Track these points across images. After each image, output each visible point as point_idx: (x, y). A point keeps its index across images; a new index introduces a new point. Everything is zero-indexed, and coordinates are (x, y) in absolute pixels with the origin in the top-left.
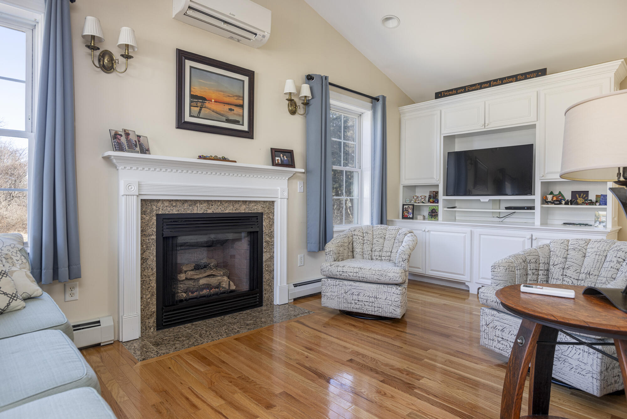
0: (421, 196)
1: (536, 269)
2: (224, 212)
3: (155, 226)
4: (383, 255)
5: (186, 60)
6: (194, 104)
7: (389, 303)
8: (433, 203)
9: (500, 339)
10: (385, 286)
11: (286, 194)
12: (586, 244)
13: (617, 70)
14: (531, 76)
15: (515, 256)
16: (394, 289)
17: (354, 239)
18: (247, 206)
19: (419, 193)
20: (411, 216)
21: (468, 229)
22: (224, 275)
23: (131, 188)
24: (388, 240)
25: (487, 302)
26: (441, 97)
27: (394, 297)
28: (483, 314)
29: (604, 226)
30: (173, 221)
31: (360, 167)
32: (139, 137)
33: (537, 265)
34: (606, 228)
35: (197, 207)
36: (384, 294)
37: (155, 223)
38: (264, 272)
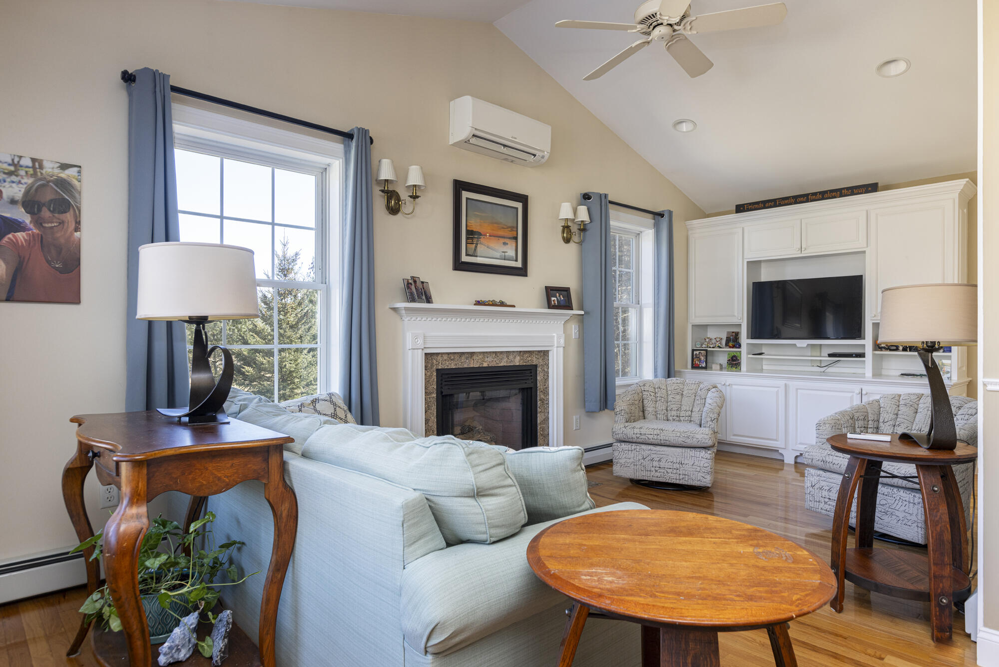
0: (715, 339)
1: (865, 427)
2: (499, 365)
3: (435, 383)
4: (681, 415)
5: (463, 191)
6: (470, 241)
7: (696, 469)
8: (733, 348)
9: (827, 500)
10: (691, 449)
11: (562, 341)
12: (919, 399)
13: (962, 190)
14: (860, 192)
15: (843, 413)
16: (703, 453)
17: (644, 396)
18: (521, 358)
19: (712, 334)
20: (704, 365)
21: (781, 383)
22: (492, 441)
23: (418, 341)
24: (687, 397)
25: (812, 462)
26: (744, 211)
27: (703, 462)
28: (808, 475)
29: (948, 378)
30: (451, 377)
31: (639, 301)
32: (423, 283)
33: (866, 423)
34: (951, 380)
35: (473, 360)
36: (691, 459)
37: (435, 380)
38: (538, 436)
